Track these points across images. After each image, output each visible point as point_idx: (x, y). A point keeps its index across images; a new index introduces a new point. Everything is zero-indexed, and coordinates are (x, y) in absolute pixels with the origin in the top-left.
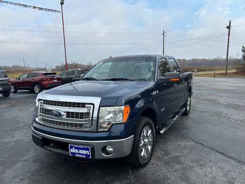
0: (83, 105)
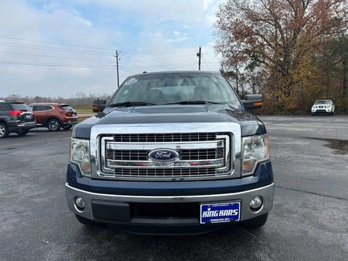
0: (211, 136)
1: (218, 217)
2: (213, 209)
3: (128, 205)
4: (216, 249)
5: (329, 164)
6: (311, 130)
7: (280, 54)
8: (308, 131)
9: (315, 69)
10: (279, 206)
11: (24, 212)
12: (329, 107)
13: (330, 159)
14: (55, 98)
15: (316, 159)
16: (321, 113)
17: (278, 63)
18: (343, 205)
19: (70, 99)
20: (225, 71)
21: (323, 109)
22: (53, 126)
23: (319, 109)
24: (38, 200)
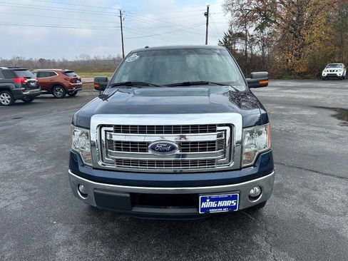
0: (211, 128)
1: (217, 208)
2: (212, 200)
3: (128, 195)
4: (215, 232)
5: (334, 138)
6: (320, 97)
7: (293, 13)
8: (317, 99)
9: (329, 29)
10: (280, 185)
11: (31, 189)
12: (340, 71)
13: (335, 132)
14: (59, 60)
15: (321, 132)
16: (332, 78)
17: (291, 23)
18: (343, 185)
19: (75, 61)
20: (234, 32)
21: (334, 73)
22: (58, 93)
23: (330, 73)
24: (45, 177)
